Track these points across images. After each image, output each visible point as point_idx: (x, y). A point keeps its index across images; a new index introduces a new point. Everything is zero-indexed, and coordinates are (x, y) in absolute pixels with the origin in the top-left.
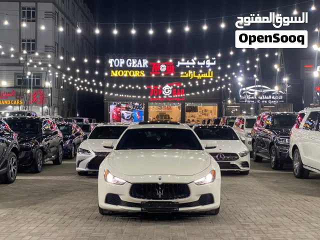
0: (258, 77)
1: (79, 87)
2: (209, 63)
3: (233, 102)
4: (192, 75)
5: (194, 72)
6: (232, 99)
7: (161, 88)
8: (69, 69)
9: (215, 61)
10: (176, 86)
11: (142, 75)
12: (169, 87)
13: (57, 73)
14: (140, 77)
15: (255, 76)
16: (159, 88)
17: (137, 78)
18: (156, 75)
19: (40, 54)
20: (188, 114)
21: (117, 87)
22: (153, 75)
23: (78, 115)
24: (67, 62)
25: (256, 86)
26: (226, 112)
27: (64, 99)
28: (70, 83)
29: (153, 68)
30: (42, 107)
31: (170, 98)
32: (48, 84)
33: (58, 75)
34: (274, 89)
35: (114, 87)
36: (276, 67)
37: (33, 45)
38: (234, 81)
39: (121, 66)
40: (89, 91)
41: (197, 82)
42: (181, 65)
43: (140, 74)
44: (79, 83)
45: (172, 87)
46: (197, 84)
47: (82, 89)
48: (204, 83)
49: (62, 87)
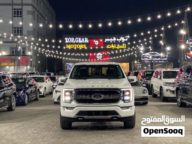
0: (152, 48)
1: (48, 55)
2: (123, 40)
3: (138, 62)
4: (114, 47)
8: (43, 45)
9: (127, 38)
12: (100, 54)
14: (83, 48)
18: (93, 48)
22: (91, 48)
26: (134, 68)
27: (39, 62)
28: (43, 52)
29: (91, 43)
30: (27, 67)
31: (101, 60)
33: (36, 48)
35: (68, 54)
36: (161, 42)
38: (138, 50)
39: (72, 42)
40: (54, 57)
41: (116, 51)
42: (107, 41)
49: (38, 55)
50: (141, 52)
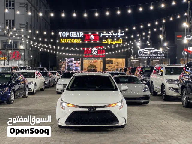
0: (150, 43)
1: (41, 49)
2: (120, 35)
3: (134, 58)
4: (110, 42)
5: (111, 40)
6: (134, 56)
7: (91, 50)
8: (35, 38)
9: (123, 33)
10: (100, 48)
11: (79, 42)
12: (96, 49)
13: (27, 41)
14: (79, 43)
15: (148, 42)
16: (90, 50)
17: (77, 43)
18: (88, 41)
19: (17, 29)
20: (107, 66)
21: (64, 49)
22: (86, 42)
23: (40, 66)
24: (33, 34)
25: (149, 48)
26: (130, 64)
27: (32, 56)
28: (36, 47)
29: (86, 37)
30: (19, 61)
31: (96, 56)
32: (22, 47)
33: (28, 42)
34: (160, 50)
35: (62, 49)
36: (161, 37)
37: (13, 23)
38: (135, 45)
39: (67, 36)
40: (47, 51)
41: (113, 46)
42: (103, 36)
43: (78, 41)
44: (41, 47)
45: (98, 49)
46: (113, 47)
47: (43, 50)
48: (117, 47)
49: (30, 49)
50: (138, 47)
